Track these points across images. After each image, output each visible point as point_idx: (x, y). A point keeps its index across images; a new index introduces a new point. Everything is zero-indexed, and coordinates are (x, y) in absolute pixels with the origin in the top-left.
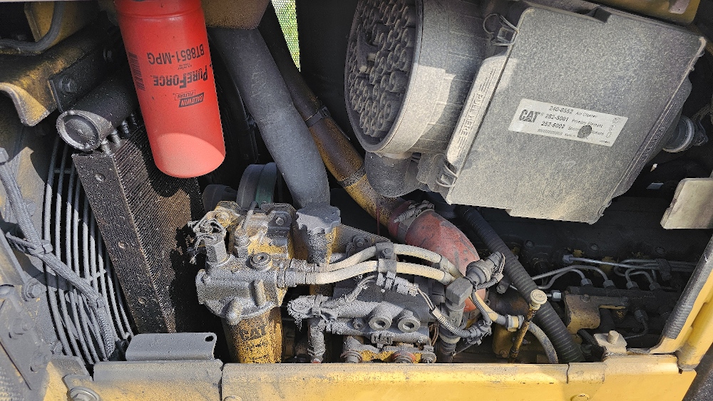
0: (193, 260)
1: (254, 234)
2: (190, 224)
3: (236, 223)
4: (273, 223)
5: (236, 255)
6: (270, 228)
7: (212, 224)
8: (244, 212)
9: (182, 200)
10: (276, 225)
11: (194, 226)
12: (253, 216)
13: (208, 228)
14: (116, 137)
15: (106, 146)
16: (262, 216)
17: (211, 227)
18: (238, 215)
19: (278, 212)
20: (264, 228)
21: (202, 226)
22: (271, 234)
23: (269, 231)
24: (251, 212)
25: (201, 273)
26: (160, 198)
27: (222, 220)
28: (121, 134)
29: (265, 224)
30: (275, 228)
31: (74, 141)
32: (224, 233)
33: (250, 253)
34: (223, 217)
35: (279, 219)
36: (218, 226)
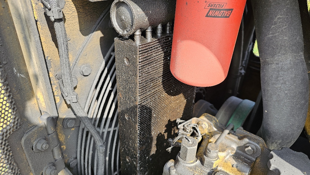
0: (169, 149)
1: (223, 151)
2: (179, 121)
3: (211, 135)
4: (242, 148)
5: (202, 162)
6: (238, 151)
7: (194, 128)
8: (221, 130)
9: (180, 102)
10: (244, 152)
11: (180, 123)
12: (228, 136)
13: (190, 130)
14: (149, 34)
15: (138, 37)
16: (235, 138)
17: (192, 130)
18: (215, 129)
19: (251, 142)
20: (233, 149)
21: (186, 126)
22: (236, 156)
23: (236, 153)
24: (227, 131)
25: (171, 163)
26: (165, 94)
27: (202, 127)
28: (154, 34)
29: (235, 147)
30: (243, 153)
31: (118, 27)
32: (200, 139)
33: (214, 166)
34: (203, 126)
35: (250, 148)
36: (197, 131)
